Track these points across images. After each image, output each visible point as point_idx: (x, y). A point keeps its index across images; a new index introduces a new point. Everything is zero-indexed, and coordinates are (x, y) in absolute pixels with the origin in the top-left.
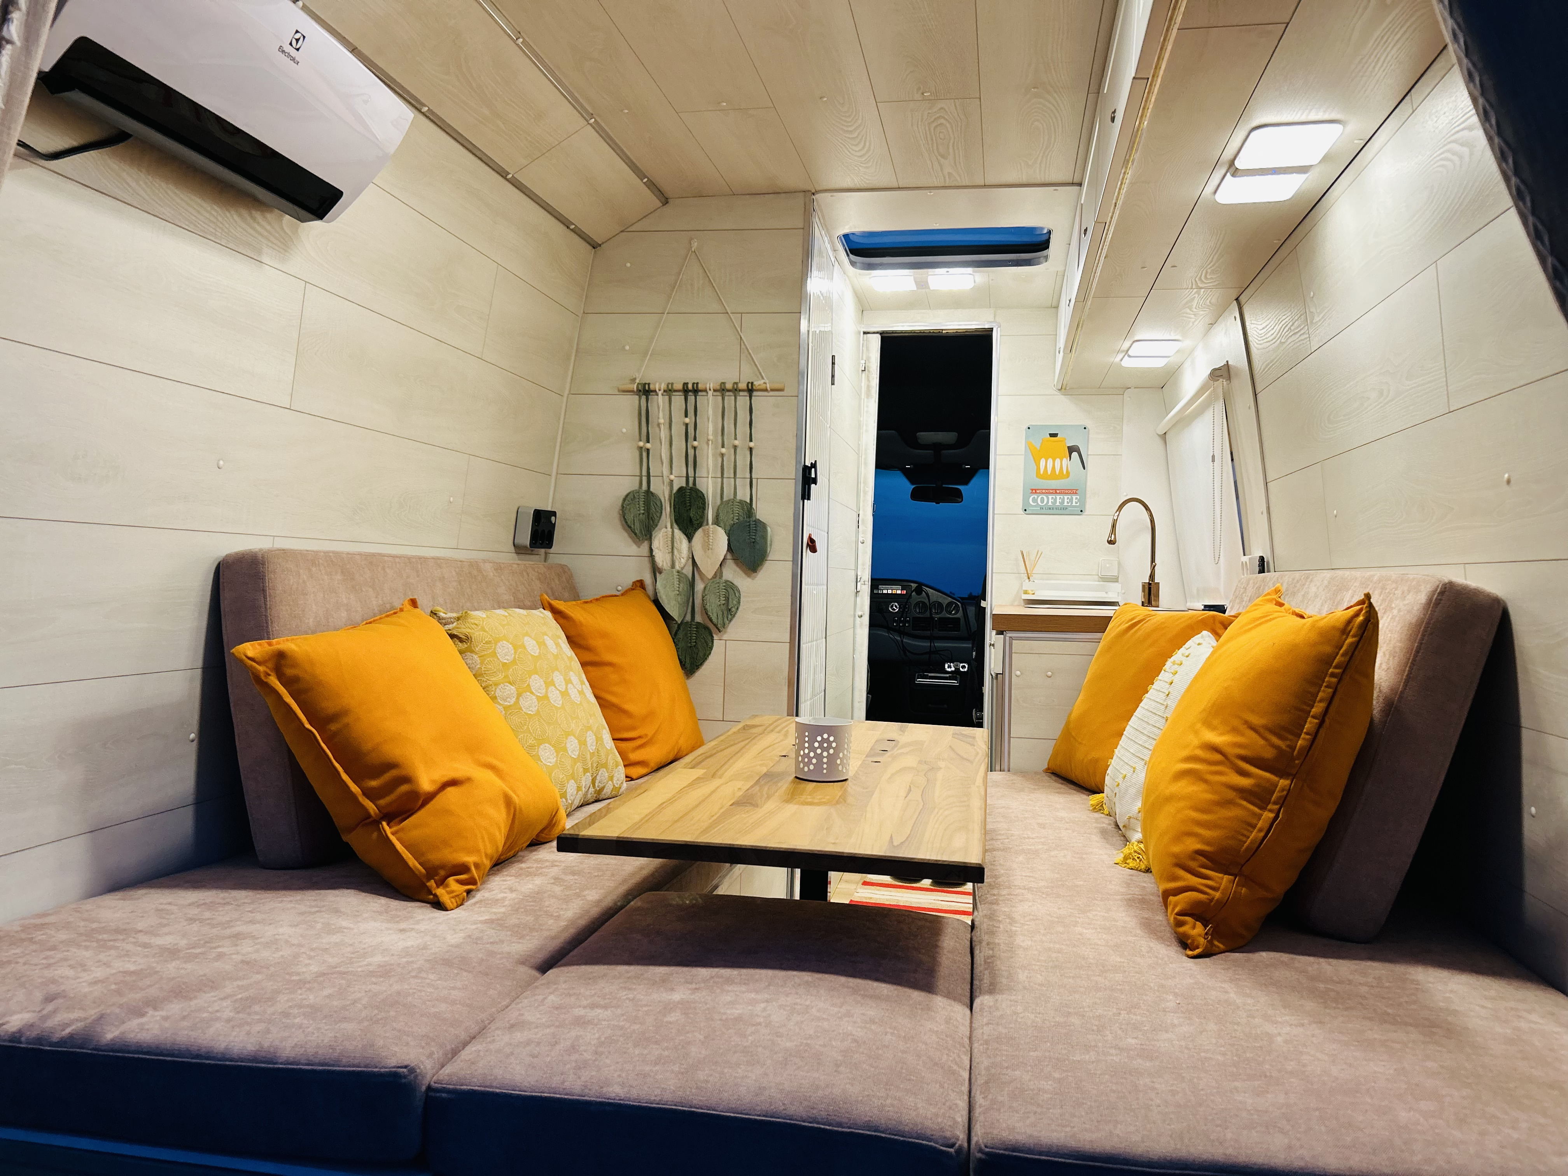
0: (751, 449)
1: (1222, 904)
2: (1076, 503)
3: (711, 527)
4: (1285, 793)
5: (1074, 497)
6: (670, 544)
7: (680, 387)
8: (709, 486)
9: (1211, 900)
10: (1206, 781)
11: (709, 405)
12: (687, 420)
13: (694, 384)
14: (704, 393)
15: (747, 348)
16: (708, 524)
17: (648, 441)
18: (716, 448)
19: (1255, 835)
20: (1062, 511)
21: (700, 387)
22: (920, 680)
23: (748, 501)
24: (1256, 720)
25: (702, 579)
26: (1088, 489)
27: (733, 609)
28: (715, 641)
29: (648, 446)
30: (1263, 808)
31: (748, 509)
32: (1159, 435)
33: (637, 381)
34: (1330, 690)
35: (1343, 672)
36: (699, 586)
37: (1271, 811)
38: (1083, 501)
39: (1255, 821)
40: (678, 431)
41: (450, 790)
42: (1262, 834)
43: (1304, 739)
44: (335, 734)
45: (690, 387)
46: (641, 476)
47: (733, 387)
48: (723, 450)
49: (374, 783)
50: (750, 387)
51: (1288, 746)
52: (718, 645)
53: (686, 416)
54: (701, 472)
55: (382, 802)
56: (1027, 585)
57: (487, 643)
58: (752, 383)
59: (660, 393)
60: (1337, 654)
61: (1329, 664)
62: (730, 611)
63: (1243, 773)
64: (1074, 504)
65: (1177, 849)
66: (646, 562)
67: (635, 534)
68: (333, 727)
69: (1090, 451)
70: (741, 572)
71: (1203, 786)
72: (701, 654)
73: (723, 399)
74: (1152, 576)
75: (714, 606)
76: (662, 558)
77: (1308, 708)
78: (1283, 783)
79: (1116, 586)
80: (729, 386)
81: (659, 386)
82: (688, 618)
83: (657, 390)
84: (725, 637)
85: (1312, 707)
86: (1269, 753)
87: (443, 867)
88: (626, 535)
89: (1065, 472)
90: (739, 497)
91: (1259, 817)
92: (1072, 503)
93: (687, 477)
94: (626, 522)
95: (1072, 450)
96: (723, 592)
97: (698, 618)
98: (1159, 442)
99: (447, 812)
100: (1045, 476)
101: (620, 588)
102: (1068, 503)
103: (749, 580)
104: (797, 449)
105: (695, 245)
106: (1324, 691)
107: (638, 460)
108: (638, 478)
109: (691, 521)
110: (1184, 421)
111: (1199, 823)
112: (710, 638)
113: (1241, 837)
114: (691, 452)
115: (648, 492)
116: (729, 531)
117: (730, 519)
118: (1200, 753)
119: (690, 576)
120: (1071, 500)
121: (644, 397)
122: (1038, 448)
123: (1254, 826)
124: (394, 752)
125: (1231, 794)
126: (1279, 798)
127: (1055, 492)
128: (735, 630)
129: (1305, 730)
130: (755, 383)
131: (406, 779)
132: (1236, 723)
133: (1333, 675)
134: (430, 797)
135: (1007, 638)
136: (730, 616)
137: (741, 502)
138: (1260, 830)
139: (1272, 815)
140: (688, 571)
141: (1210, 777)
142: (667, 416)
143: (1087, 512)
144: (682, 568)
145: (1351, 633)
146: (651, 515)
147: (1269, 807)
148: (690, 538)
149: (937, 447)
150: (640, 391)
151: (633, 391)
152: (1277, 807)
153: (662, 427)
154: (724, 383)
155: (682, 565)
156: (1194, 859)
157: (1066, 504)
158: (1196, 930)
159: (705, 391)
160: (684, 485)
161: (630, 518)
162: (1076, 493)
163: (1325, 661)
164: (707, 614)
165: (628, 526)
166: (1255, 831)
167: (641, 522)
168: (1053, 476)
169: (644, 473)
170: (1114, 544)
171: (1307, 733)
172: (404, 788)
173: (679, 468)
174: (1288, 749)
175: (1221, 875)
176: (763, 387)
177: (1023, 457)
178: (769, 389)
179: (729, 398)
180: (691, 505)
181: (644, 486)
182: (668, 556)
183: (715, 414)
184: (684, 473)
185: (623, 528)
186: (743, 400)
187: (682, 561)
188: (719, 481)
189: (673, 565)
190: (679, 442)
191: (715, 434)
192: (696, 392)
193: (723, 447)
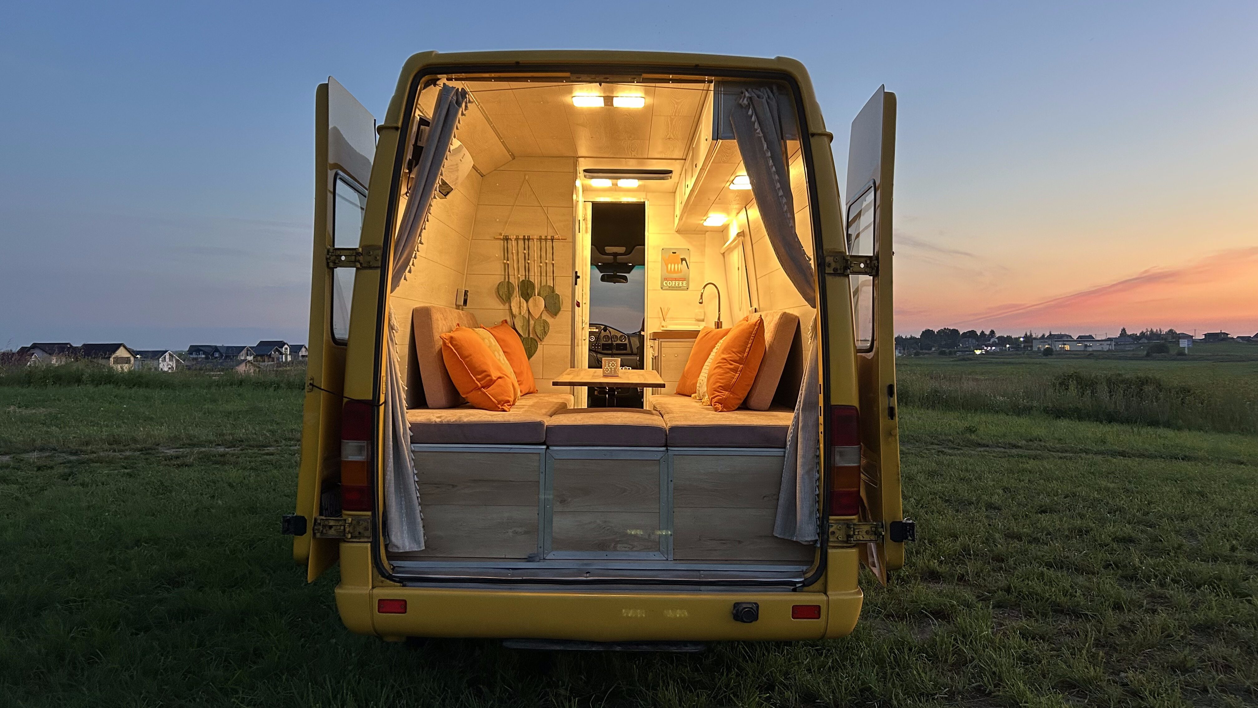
0: (553, 264)
1: (726, 399)
3: (537, 297)
5: (684, 282)
6: (519, 304)
7: (522, 237)
8: (535, 279)
9: (723, 398)
11: (535, 246)
12: (525, 252)
13: (528, 236)
15: (550, 222)
16: (535, 295)
18: (538, 263)
20: (679, 288)
21: (531, 237)
23: (552, 286)
25: (532, 319)
26: (690, 278)
27: (547, 332)
29: (508, 262)
31: (552, 289)
32: (722, 253)
33: (503, 235)
35: (755, 336)
36: (532, 322)
38: (688, 284)
39: (734, 377)
40: (521, 256)
41: (499, 380)
42: (736, 380)
43: (746, 354)
44: (468, 361)
45: (526, 237)
46: (505, 275)
47: (545, 238)
48: (541, 264)
49: (479, 377)
50: (552, 238)
52: (540, 346)
53: (525, 250)
54: (532, 273)
55: (482, 383)
56: (664, 324)
58: (553, 236)
59: (513, 240)
60: (754, 331)
62: (545, 333)
63: (731, 364)
64: (684, 285)
66: (508, 311)
67: (503, 300)
68: (467, 359)
69: (692, 260)
70: (550, 316)
72: (533, 351)
73: (541, 243)
74: (719, 319)
75: (539, 330)
76: (515, 310)
77: (747, 346)
78: (741, 366)
79: (703, 322)
80: (543, 237)
81: (513, 237)
82: (527, 336)
84: (543, 343)
86: (738, 358)
87: (502, 401)
88: (498, 300)
89: (680, 270)
90: (548, 284)
91: (735, 375)
93: (526, 276)
94: (499, 294)
95: (682, 260)
96: (542, 324)
97: (531, 336)
98: (722, 256)
99: (500, 386)
100: (671, 272)
102: (681, 285)
103: (553, 319)
104: (572, 264)
105: (527, 177)
107: (503, 268)
108: (503, 276)
109: (528, 294)
110: (730, 249)
111: (720, 379)
112: (537, 344)
113: (730, 381)
114: (527, 265)
115: (508, 282)
116: (545, 299)
117: (544, 294)
118: (721, 361)
119: (527, 317)
121: (506, 241)
122: (667, 259)
124: (484, 368)
125: (728, 370)
126: (740, 370)
127: (676, 280)
128: (546, 340)
130: (555, 237)
131: (489, 376)
133: (752, 337)
134: (495, 381)
135: (659, 342)
136: (545, 335)
137: (549, 286)
139: (738, 375)
140: (527, 315)
142: (516, 250)
143: (689, 289)
144: (524, 314)
145: (757, 325)
146: (510, 292)
147: (738, 373)
148: (527, 302)
149: (615, 255)
150: (504, 239)
151: (501, 239)
153: (514, 254)
154: (541, 236)
156: (718, 388)
159: (533, 239)
160: (524, 279)
161: (501, 293)
162: (685, 280)
163: (751, 333)
164: (536, 335)
165: (499, 296)
166: (734, 379)
167: (506, 295)
168: (674, 272)
169: (506, 273)
170: (702, 304)
171: (746, 352)
172: (488, 378)
173: (522, 271)
174: (742, 357)
175: (726, 392)
176: (558, 238)
177: (661, 263)
178: (560, 239)
179: (543, 243)
180: (528, 288)
181: (507, 280)
182: (518, 310)
183: (537, 249)
184: (524, 274)
185: (498, 298)
186: (549, 243)
187: (524, 311)
188: (539, 277)
189: (520, 314)
190: (522, 261)
191: (537, 258)
192: (528, 239)
193: (541, 263)
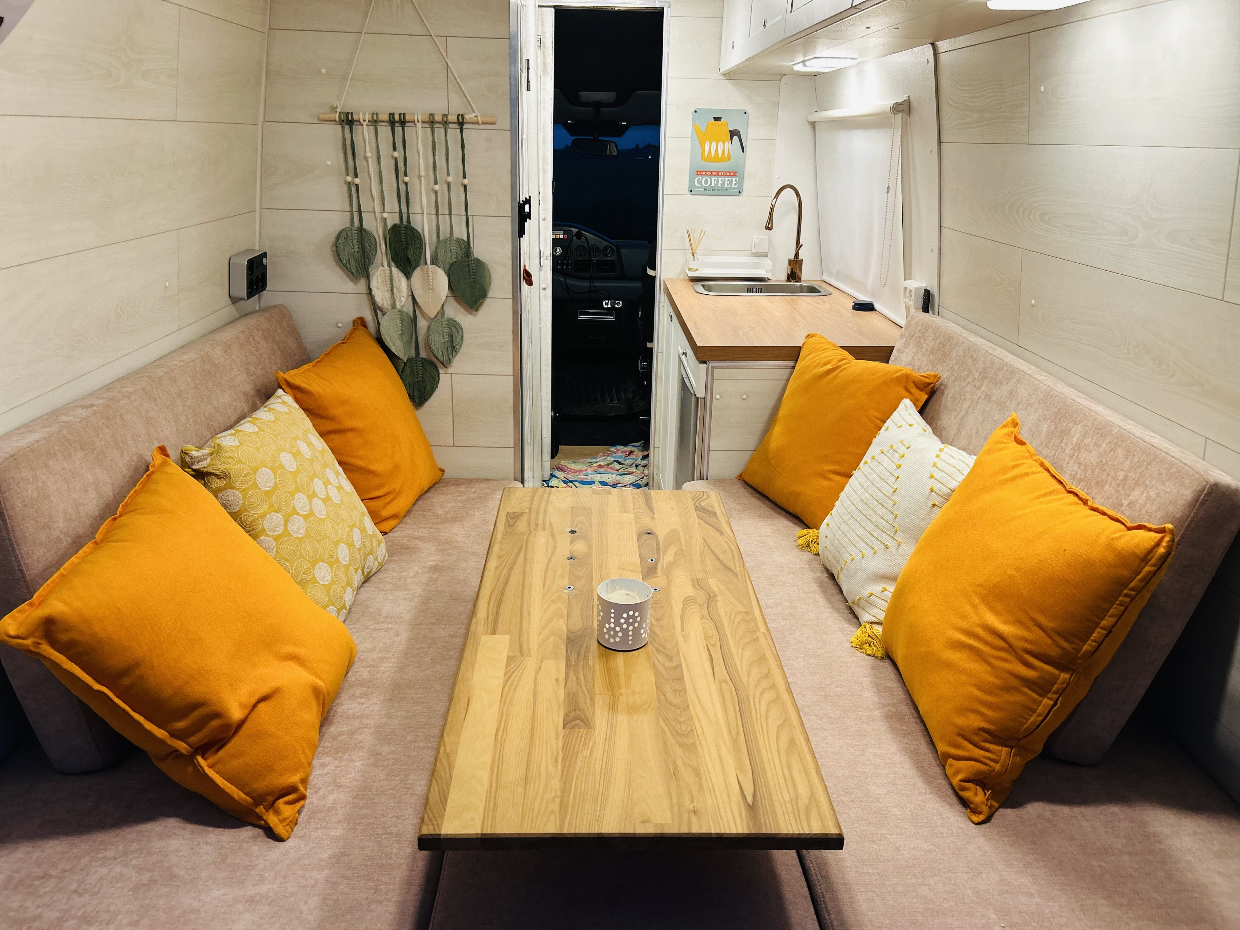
0: (465, 186)
1: (1001, 775)
2: (735, 185)
3: (430, 266)
4: (1065, 685)
5: (734, 179)
6: (388, 283)
7: (386, 117)
8: (423, 222)
9: (992, 771)
10: (989, 664)
11: (418, 137)
12: (396, 154)
13: (400, 114)
14: (412, 125)
15: (454, 77)
16: (426, 264)
17: (356, 177)
18: (428, 184)
19: (1034, 718)
20: (722, 192)
21: (408, 118)
22: (582, 317)
23: (465, 239)
24: (1043, 620)
25: (423, 318)
26: (746, 172)
27: (458, 347)
28: (441, 375)
29: (357, 181)
30: (1043, 696)
31: (466, 246)
32: (809, 122)
33: (339, 110)
34: (1123, 608)
35: (1137, 594)
36: (422, 324)
37: (1050, 699)
38: (741, 183)
39: (1035, 707)
40: (387, 165)
41: (261, 706)
42: (1041, 718)
43: (1090, 645)
44: (128, 688)
45: (397, 118)
46: (351, 212)
47: (443, 119)
48: (437, 187)
49: (181, 724)
50: (461, 120)
51: (1073, 649)
52: (444, 378)
54: (415, 208)
55: (193, 739)
56: (692, 263)
57: (246, 475)
58: (462, 116)
59: (365, 124)
60: (1135, 578)
61: (1125, 586)
62: (453, 347)
63: (1028, 665)
64: (733, 186)
65: (960, 721)
66: (365, 299)
67: (352, 273)
68: (126, 681)
69: (751, 135)
70: (462, 310)
71: (986, 668)
72: (429, 388)
73: (433, 133)
74: (797, 255)
75: (438, 342)
76: (381, 296)
77: (1097, 620)
78: (1064, 676)
79: (767, 262)
80: (438, 118)
81: (363, 116)
82: (413, 353)
83: (362, 121)
84: (450, 370)
85: (1102, 619)
86: (1054, 652)
88: (341, 272)
89: (726, 156)
90: (456, 235)
91: (1039, 703)
92: (732, 185)
93: (401, 214)
94: (341, 261)
95: (734, 133)
96: (446, 330)
97: (423, 354)
98: (808, 128)
100: (709, 159)
101: (340, 325)
102: (728, 185)
103: (470, 317)
104: (512, 185)
106: (1115, 608)
107: (346, 195)
108: (348, 214)
109: (408, 259)
112: (436, 373)
113: (1022, 720)
114: (402, 188)
115: (361, 229)
116: (450, 269)
117: (448, 258)
119: (411, 313)
120: (731, 182)
121: (347, 127)
122: (704, 132)
123: (1034, 711)
125: (1015, 682)
126: (1058, 689)
127: (718, 174)
128: (459, 363)
129: (1092, 638)
130: (466, 116)
131: (217, 715)
132: (1022, 617)
133: (1126, 595)
134: (241, 724)
135: (710, 367)
136: (454, 353)
137: (459, 241)
138: (1039, 715)
139: (1051, 703)
140: (409, 308)
141: (993, 661)
142: (374, 149)
143: (744, 193)
144: (403, 307)
145: (1151, 562)
146: (366, 254)
147: (1049, 695)
148: (408, 275)
149: (597, 105)
150: (343, 121)
151: (335, 121)
152: (1056, 696)
153: (370, 160)
154: (432, 115)
155: (403, 303)
156: (977, 734)
157: (726, 185)
158: (978, 796)
159: (413, 122)
160: (398, 222)
161: (344, 256)
162: (735, 175)
163: (1122, 583)
164: (433, 353)
165: (342, 264)
166: (1035, 715)
167: (356, 260)
168: (716, 159)
169: (355, 208)
170: (771, 230)
171: (1093, 641)
172: (215, 723)
173: (392, 204)
174: (1074, 651)
175: (999, 748)
176: (475, 120)
177: (690, 139)
178: (480, 122)
179: (439, 132)
180: (407, 244)
181: (356, 223)
182: (388, 295)
183: (425, 148)
184: (397, 210)
185: (338, 265)
186: (453, 133)
187: (403, 301)
188: (434, 217)
189: (394, 306)
190: (389, 177)
191: (427, 170)
192: (403, 123)
193: (436, 183)
